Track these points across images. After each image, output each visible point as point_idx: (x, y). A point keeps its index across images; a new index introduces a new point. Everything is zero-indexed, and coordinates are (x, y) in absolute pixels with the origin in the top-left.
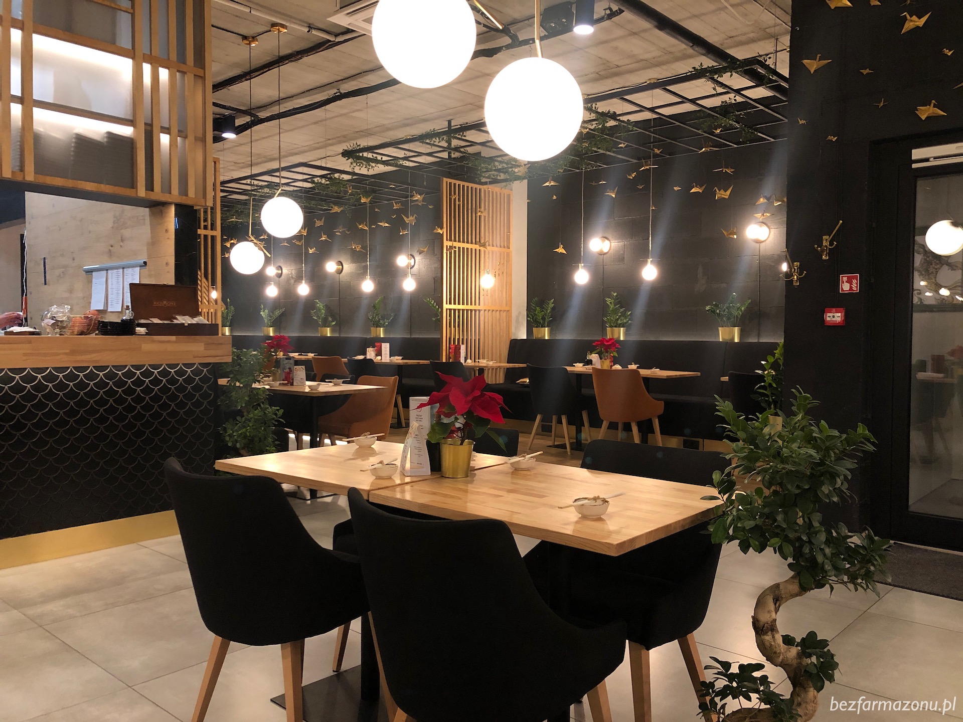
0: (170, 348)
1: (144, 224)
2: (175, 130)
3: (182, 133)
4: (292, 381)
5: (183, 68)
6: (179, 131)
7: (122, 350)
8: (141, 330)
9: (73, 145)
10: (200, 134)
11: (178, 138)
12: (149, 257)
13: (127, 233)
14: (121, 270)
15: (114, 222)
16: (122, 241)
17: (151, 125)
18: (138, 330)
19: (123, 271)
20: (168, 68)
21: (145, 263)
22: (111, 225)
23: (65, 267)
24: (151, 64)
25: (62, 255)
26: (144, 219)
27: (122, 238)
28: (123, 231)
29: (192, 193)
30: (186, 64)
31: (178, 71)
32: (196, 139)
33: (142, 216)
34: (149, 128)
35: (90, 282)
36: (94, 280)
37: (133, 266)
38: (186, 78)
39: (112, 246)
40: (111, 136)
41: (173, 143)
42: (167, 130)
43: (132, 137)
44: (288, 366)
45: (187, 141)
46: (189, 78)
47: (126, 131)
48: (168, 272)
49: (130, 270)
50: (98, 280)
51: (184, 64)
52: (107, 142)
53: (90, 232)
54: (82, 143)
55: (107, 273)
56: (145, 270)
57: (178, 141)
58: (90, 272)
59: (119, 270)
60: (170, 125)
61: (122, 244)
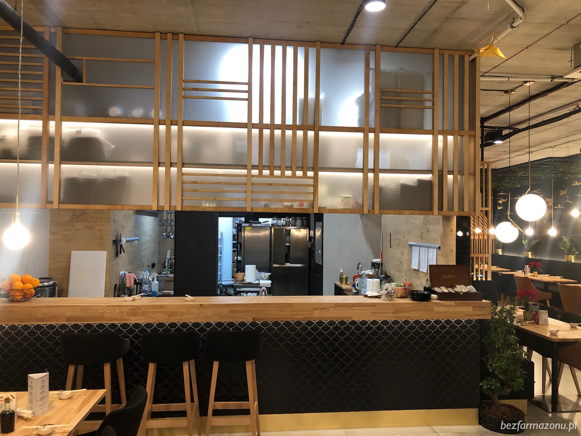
0: (451, 309)
1: (439, 224)
2: (456, 172)
3: (461, 172)
4: (537, 321)
5: (462, 133)
6: (459, 171)
7: (422, 310)
8: (434, 296)
9: (399, 190)
10: (472, 171)
11: (458, 176)
12: (442, 243)
13: (430, 227)
14: (427, 248)
15: (424, 220)
16: (428, 231)
17: (442, 171)
18: (432, 296)
19: (428, 249)
20: (453, 136)
21: (439, 247)
22: (422, 221)
23: (399, 240)
24: (443, 135)
25: (399, 233)
26: (439, 221)
27: (427, 229)
28: (428, 226)
29: (466, 209)
30: (464, 130)
31: (459, 136)
32: (469, 174)
33: (438, 219)
34: (441, 173)
35: (411, 251)
36: (413, 251)
37: (433, 248)
38: (464, 138)
39: (422, 233)
40: (420, 182)
41: (455, 179)
42: (451, 172)
43: (431, 180)
44: (534, 310)
45: (464, 177)
46: (466, 138)
47: (427, 177)
48: (452, 256)
49: (432, 249)
50: (415, 251)
51: (463, 130)
52: (417, 185)
53: (412, 223)
54: (405, 188)
55: (420, 248)
56: (440, 252)
57: (458, 177)
58: (411, 246)
59: (426, 248)
60: (453, 169)
61: (427, 233)
